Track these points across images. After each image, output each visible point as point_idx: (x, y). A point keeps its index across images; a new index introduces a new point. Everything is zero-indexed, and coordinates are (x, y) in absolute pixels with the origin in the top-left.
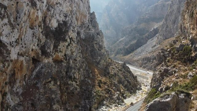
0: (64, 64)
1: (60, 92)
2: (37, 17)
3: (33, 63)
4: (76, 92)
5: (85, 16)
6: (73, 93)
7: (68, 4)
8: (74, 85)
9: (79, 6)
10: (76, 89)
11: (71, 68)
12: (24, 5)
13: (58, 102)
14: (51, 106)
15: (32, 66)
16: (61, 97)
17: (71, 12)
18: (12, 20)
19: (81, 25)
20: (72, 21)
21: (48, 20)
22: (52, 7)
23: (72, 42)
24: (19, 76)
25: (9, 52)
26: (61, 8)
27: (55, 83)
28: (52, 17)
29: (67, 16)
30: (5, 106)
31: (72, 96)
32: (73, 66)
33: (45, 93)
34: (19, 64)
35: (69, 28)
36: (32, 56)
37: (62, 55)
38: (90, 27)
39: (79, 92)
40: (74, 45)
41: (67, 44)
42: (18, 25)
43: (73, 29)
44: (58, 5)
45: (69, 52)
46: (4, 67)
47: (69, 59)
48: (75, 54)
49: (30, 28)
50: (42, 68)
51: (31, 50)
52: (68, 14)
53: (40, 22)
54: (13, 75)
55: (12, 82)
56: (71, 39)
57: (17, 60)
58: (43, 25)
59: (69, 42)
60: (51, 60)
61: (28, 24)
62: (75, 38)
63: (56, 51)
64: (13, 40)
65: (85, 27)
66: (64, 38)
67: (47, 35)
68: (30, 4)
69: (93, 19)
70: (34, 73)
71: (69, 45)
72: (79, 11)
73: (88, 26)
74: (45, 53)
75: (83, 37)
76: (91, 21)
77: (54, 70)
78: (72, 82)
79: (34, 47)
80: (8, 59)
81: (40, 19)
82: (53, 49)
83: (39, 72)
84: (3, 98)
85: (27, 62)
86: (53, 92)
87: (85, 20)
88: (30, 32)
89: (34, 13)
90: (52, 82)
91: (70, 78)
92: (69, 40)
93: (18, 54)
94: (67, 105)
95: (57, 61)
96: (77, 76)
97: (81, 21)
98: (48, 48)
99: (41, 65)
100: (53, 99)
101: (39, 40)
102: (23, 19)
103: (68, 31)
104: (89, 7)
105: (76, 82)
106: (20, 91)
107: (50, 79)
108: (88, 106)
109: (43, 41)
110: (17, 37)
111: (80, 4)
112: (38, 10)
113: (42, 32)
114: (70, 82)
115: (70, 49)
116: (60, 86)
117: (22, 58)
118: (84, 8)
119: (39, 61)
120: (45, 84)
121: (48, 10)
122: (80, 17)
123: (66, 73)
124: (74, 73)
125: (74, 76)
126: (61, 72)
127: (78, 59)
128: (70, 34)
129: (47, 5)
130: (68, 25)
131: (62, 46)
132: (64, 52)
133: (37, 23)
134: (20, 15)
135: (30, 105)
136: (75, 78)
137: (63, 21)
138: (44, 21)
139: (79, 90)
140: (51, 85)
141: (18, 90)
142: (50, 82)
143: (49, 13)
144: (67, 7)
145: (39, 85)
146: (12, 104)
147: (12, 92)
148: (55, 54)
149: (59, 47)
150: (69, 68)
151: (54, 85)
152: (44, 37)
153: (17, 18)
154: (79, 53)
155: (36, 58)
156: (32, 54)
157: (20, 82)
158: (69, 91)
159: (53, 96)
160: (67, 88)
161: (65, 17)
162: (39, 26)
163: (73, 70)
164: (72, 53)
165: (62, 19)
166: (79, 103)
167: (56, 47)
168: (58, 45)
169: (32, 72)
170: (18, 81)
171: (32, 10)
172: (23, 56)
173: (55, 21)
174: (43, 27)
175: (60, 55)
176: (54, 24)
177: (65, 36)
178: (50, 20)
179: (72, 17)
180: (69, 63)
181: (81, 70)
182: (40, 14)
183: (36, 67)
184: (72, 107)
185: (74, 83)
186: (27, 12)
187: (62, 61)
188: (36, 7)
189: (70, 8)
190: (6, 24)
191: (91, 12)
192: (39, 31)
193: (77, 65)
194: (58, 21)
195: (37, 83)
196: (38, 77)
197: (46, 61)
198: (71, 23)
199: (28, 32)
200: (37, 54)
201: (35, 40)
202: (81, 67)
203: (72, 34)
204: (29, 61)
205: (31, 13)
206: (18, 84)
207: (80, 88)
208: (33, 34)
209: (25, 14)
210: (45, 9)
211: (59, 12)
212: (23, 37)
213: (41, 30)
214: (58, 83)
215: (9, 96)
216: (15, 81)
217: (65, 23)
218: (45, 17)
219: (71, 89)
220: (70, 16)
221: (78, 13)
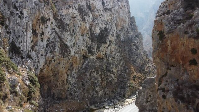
0: (105, 61)
1: (101, 79)
2: (86, 27)
3: (83, 58)
4: (114, 82)
5: (125, 21)
6: (112, 83)
7: (109, 14)
8: (112, 76)
9: (119, 13)
10: (114, 80)
11: (110, 64)
12: (78, 21)
13: (99, 85)
14: (94, 88)
15: (82, 61)
16: (102, 83)
17: (111, 20)
18: (71, 31)
19: (121, 29)
20: (111, 28)
21: (93, 28)
22: (96, 19)
23: (111, 44)
24: (75, 66)
25: (70, 51)
26: (103, 18)
27: (98, 73)
28: (96, 25)
29: (107, 24)
30: (68, 81)
31: (110, 84)
32: (112, 62)
33: (91, 79)
34: (74, 59)
35: (109, 33)
36: (83, 54)
37: (103, 54)
38: (129, 30)
39: (116, 83)
40: (113, 46)
41: (107, 45)
42: (75, 34)
43: (112, 34)
44: (101, 16)
45: (108, 52)
46: (68, 59)
47: (108, 57)
48: (113, 53)
49: (81, 35)
50: (89, 62)
51: (82, 50)
52: (109, 22)
53: (88, 31)
54: (72, 65)
55: (71, 69)
56: (110, 41)
57: (74, 56)
58: (89, 32)
59: (109, 44)
60: (95, 57)
61: (80, 33)
62: (114, 40)
63: (99, 51)
64: (72, 43)
65: (124, 31)
66: (105, 41)
67: (92, 40)
68: (81, 20)
69: (133, 23)
70: (84, 65)
71: (109, 46)
72: (119, 18)
73: (128, 29)
74: (90, 52)
75: (122, 39)
76: (131, 25)
77: (97, 65)
78: (111, 74)
79: (84, 48)
80: (70, 55)
81: (88, 29)
82: (97, 49)
83: (87, 65)
84: (67, 77)
85: (80, 57)
86: (96, 79)
87: (124, 25)
88: (81, 38)
89: (84, 25)
90: (96, 72)
91: (109, 71)
92: (109, 43)
93: (75, 53)
94: (106, 89)
95: (100, 59)
96: (114, 70)
97: (121, 26)
98: (93, 48)
99: (88, 60)
100: (96, 83)
101: (87, 43)
102: (77, 30)
103: (108, 36)
104: (129, 12)
105: (114, 75)
106: (76, 76)
107: (94, 70)
108: (123, 93)
109: (90, 44)
110: (74, 42)
111: (120, 11)
112: (86, 23)
113: (89, 38)
114: (109, 74)
115: (109, 49)
116: (101, 75)
117: (76, 55)
118: (124, 14)
119: (87, 58)
120: (90, 73)
121: (93, 21)
122: (120, 23)
123: (107, 67)
124: (112, 68)
125: (112, 70)
126: (102, 66)
127: (117, 57)
128: (109, 37)
129: (93, 18)
130: (108, 31)
131: (103, 47)
132: (105, 51)
133: (85, 32)
134: (75, 28)
135: (81, 85)
136: (113, 71)
137: (104, 28)
138: (91, 29)
139: (116, 81)
140: (95, 74)
141: (74, 75)
142: (94, 71)
143: (94, 23)
144: (107, 17)
145: (87, 73)
146: (72, 83)
147: (71, 76)
148: (98, 53)
149: (101, 48)
150: (108, 64)
151: (96, 74)
152: (90, 41)
153: (74, 30)
154: (117, 52)
155: (85, 55)
156: (83, 53)
157: (75, 70)
158: (108, 81)
159: (96, 82)
160: (107, 79)
161: (106, 24)
162: (87, 34)
163: (111, 65)
164: (111, 52)
165: (103, 26)
166: (116, 90)
167: (98, 48)
168: (101, 46)
169: (83, 64)
170: (74, 69)
171: (83, 24)
172: (77, 54)
173: (98, 28)
174: (89, 34)
175: (102, 54)
176: (98, 31)
177: (106, 39)
178: (95, 28)
179: (112, 24)
180: (108, 60)
181: (119, 66)
182: (88, 25)
183: (85, 61)
184: (109, 91)
185: (112, 75)
186: (79, 25)
187: (103, 58)
188: (85, 21)
189: (110, 17)
190: (69, 35)
191: (131, 16)
192: (87, 37)
193: (115, 62)
194: (100, 28)
195: (85, 72)
196: (86, 68)
197: (91, 57)
198: (110, 29)
199: (80, 38)
200: (86, 53)
201: (84, 43)
202: (119, 63)
203: (112, 38)
204: (81, 57)
205: (82, 25)
206: (74, 71)
207: (117, 80)
208: (83, 39)
209: (78, 27)
210: (91, 21)
211: (101, 21)
212: (77, 41)
213: (88, 36)
214: (100, 74)
215: (69, 77)
216: (73, 69)
217: (106, 29)
218: (91, 27)
219: (110, 80)
220: (110, 24)
221: (118, 20)
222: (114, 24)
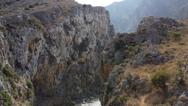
0: (85, 65)
1: (81, 81)
2: (70, 39)
3: (67, 64)
4: (92, 82)
5: (104, 30)
6: (90, 82)
7: (89, 27)
8: (91, 77)
9: (99, 24)
10: (92, 80)
11: (90, 67)
12: (63, 35)
13: (79, 85)
14: (76, 87)
15: (66, 66)
16: (82, 84)
17: (91, 31)
18: (58, 44)
20: (91, 37)
21: (76, 39)
22: (78, 31)
23: (91, 51)
24: (60, 71)
25: (56, 60)
26: (84, 30)
27: (78, 76)
28: (79, 37)
29: (88, 34)
30: (55, 83)
31: (89, 84)
32: (91, 66)
33: (73, 80)
34: (60, 65)
35: (89, 42)
36: (67, 61)
37: (84, 59)
38: (108, 37)
39: (94, 82)
40: (93, 52)
41: (87, 52)
42: (60, 46)
43: (92, 43)
44: (83, 29)
45: (88, 58)
46: (54, 67)
47: (88, 62)
48: (93, 58)
49: (66, 46)
50: (72, 67)
51: (66, 58)
52: (89, 33)
53: (71, 42)
54: (58, 70)
55: (57, 74)
56: (90, 49)
57: (60, 63)
58: (73, 43)
59: (89, 51)
60: (76, 62)
61: (65, 45)
62: (94, 48)
63: (80, 57)
64: (58, 54)
65: (104, 38)
67: (75, 49)
68: (66, 34)
69: (112, 30)
70: (68, 70)
71: (89, 53)
72: (100, 27)
73: (107, 36)
74: (73, 59)
75: (102, 45)
76: (111, 32)
77: (79, 69)
78: (90, 76)
79: (68, 56)
80: (56, 63)
81: (71, 40)
82: (78, 56)
83: (70, 69)
84: (54, 80)
85: (64, 64)
86: (77, 80)
87: (104, 33)
88: (66, 48)
89: (68, 38)
90: (77, 75)
91: (89, 73)
92: (89, 50)
93: (60, 60)
94: (85, 88)
95: (81, 63)
96: (93, 72)
97: (101, 33)
98: (75, 56)
99: (71, 65)
100: (76, 84)
101: (70, 52)
102: (63, 43)
103: (88, 44)
104: (109, 21)
105: (93, 76)
106: (61, 78)
107: (75, 73)
108: (99, 91)
109: (73, 52)
110: (59, 52)
111: (100, 22)
112: (70, 36)
113: (72, 47)
114: (88, 76)
115: (89, 55)
116: (81, 77)
117: (62, 62)
118: (104, 24)
119: (70, 63)
120: (73, 76)
121: (76, 33)
122: (100, 31)
123: (87, 70)
124: (91, 70)
125: (91, 72)
126: (83, 70)
127: (95, 61)
128: (89, 46)
129: (76, 31)
130: (89, 40)
131: (84, 54)
132: (85, 57)
133: (69, 43)
134: (61, 41)
135: (65, 85)
136: (91, 73)
137: (85, 38)
138: (74, 40)
139: (94, 81)
140: (76, 76)
141: (60, 78)
142: (75, 75)
143: (77, 35)
144: (88, 29)
145: (69, 76)
146: (57, 84)
147: (57, 78)
148: (79, 59)
149: (82, 55)
150: (88, 67)
151: (77, 77)
152: (73, 50)
153: (59, 43)
154: (96, 57)
155: (68, 61)
156: (67, 60)
157: (61, 74)
158: (88, 81)
159: (77, 82)
161: (87, 35)
162: (71, 44)
163: (91, 69)
164: (91, 58)
165: (85, 37)
166: (93, 88)
167: (80, 55)
168: (82, 54)
170: (60, 73)
171: (67, 37)
172: (62, 61)
173: (80, 39)
174: (73, 44)
175: (83, 60)
176: (80, 41)
177: (86, 48)
178: (77, 39)
180: (88, 64)
181: (97, 68)
182: (71, 38)
183: (68, 66)
184: (88, 90)
185: (91, 76)
186: (64, 39)
187: (84, 63)
188: (69, 34)
189: (90, 29)
190: (55, 48)
191: (111, 25)
193: (94, 65)
194: (82, 38)
195: (69, 75)
196: (69, 72)
197: (74, 63)
198: (91, 39)
199: (65, 49)
200: (69, 59)
201: (68, 52)
202: (97, 67)
203: (92, 46)
205: (66, 39)
206: (60, 75)
207: (95, 80)
208: (67, 49)
209: (63, 40)
210: (74, 33)
211: (82, 32)
212: (62, 51)
213: (71, 46)
214: (80, 76)
215: (56, 79)
216: (59, 73)
217: (87, 39)
218: (74, 38)
219: (89, 80)
220: (91, 34)
221: (99, 29)
222: (94, 34)
